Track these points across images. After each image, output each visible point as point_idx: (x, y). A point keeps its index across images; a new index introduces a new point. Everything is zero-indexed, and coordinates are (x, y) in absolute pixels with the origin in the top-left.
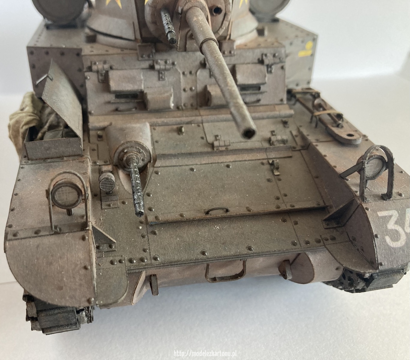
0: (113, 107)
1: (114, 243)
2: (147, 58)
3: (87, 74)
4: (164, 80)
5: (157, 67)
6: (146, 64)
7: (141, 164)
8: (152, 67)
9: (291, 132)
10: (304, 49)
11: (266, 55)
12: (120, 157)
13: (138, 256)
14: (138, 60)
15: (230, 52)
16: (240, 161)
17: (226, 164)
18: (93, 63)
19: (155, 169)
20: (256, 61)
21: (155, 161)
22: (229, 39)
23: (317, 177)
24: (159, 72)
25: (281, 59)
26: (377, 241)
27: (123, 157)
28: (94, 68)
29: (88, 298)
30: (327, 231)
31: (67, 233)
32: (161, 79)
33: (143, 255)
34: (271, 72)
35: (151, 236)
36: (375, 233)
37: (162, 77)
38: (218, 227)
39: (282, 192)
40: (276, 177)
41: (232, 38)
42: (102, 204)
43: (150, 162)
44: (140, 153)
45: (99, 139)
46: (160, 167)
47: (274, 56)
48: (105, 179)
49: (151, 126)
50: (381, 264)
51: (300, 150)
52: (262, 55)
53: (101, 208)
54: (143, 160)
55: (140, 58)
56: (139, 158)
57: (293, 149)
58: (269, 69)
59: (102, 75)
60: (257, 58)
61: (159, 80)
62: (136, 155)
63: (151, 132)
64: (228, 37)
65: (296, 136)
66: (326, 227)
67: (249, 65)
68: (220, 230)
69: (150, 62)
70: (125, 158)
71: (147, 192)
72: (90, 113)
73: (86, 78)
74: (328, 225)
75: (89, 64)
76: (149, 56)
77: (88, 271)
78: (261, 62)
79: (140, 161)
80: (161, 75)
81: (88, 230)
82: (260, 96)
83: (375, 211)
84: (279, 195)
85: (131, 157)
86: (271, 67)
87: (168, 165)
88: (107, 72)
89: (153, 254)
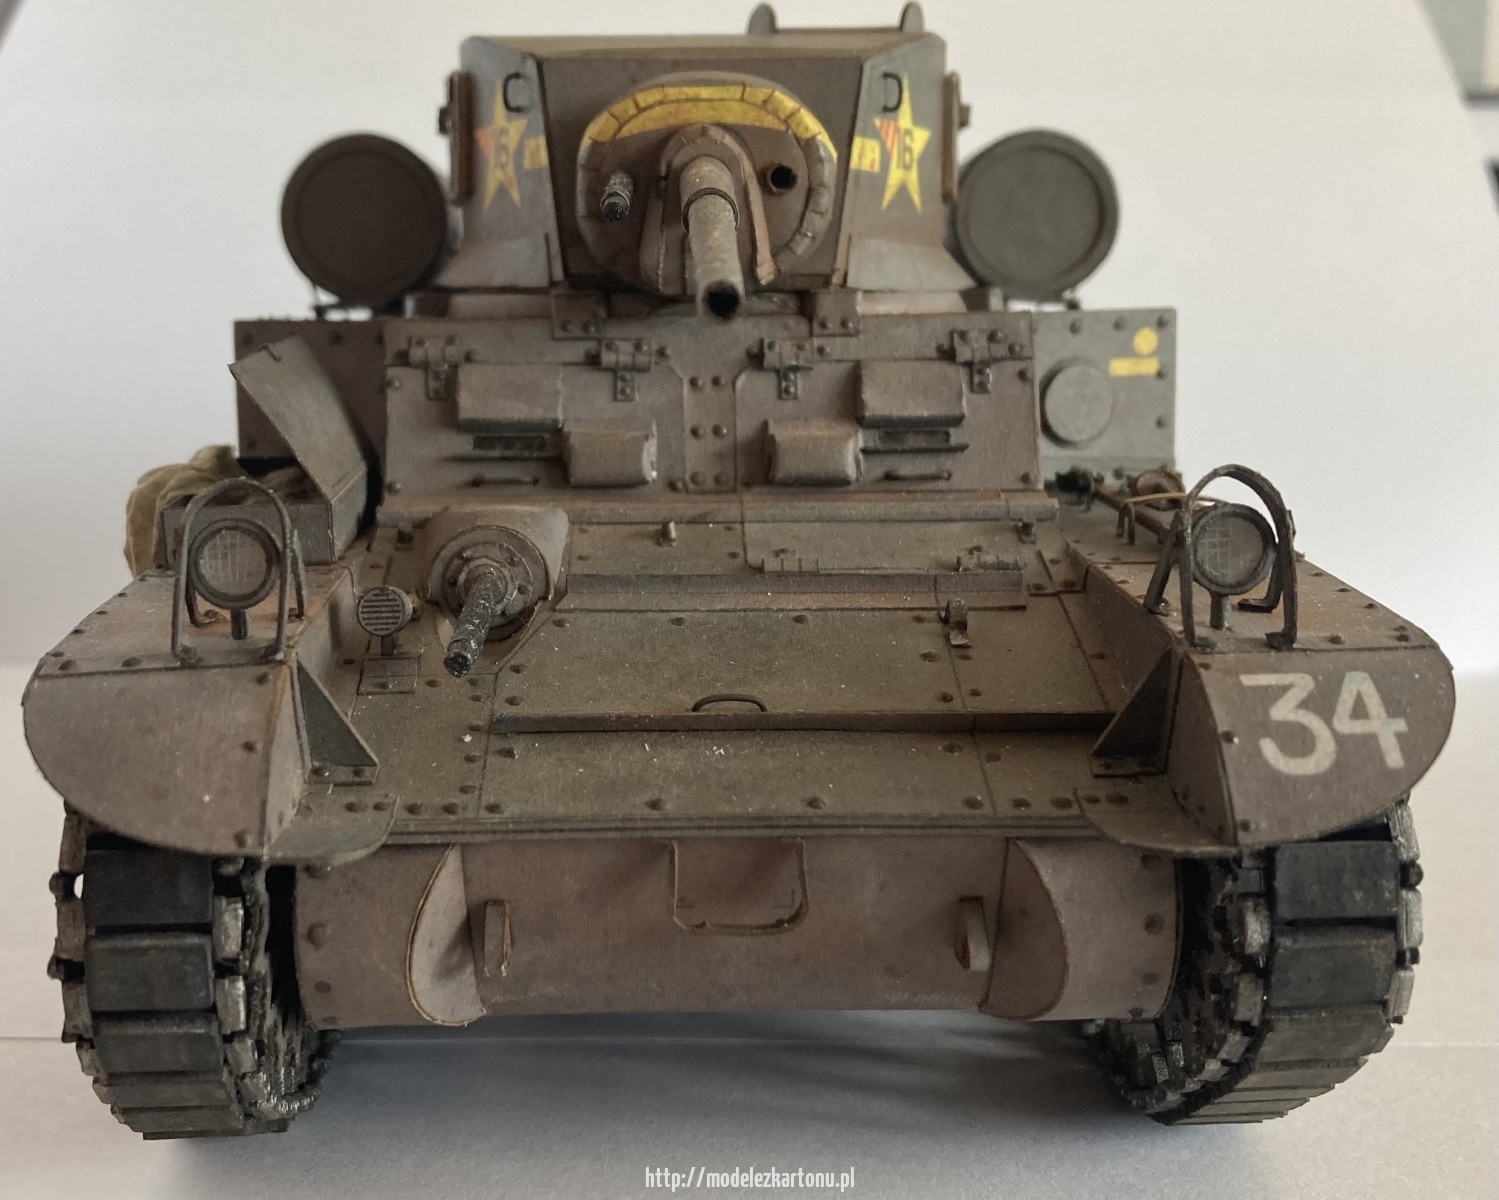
0: (467, 473)
2: (578, 332)
3: (392, 372)
4: (629, 399)
5: (608, 358)
6: (577, 351)
7: (514, 600)
8: (593, 361)
9: (1040, 555)
10: (1128, 351)
11: (963, 335)
12: (448, 575)
13: (439, 801)
14: (553, 338)
15: (844, 324)
16: (843, 610)
17: (794, 614)
18: (414, 340)
19: (558, 616)
20: (932, 352)
21: (561, 595)
22: (844, 284)
23: (1101, 656)
24: (614, 371)
25: (1017, 349)
27: (459, 571)
28: (417, 354)
30: (1101, 781)
32: (620, 397)
33: (457, 799)
34: (982, 388)
35: (493, 760)
36: (1222, 728)
37: (623, 391)
38: (722, 751)
39: (967, 686)
40: (954, 652)
41: (851, 283)
42: (363, 682)
43: (545, 598)
44: (512, 563)
45: (400, 545)
46: (572, 611)
47: (992, 337)
49: (572, 522)
50: (1245, 826)
51: (1056, 595)
52: (951, 334)
53: (358, 689)
54: (521, 590)
55: (559, 333)
56: (508, 578)
57: (1038, 591)
58: (977, 379)
59: (437, 376)
60: (933, 345)
61: (615, 398)
62: (497, 565)
63: (570, 534)
64: (836, 279)
65: (1053, 562)
66: (1102, 771)
67: (907, 364)
68: (726, 758)
69: (591, 345)
70: (462, 578)
71: (512, 662)
72: (391, 489)
73: (389, 384)
74: (1108, 766)
75: (403, 345)
76: (585, 327)
78: (947, 355)
79: (510, 588)
80: (620, 384)
81: (281, 663)
82: (947, 463)
83: (1233, 672)
84: (952, 691)
85: (481, 570)
86: (981, 372)
87: (600, 607)
88: (455, 367)
89: (489, 798)
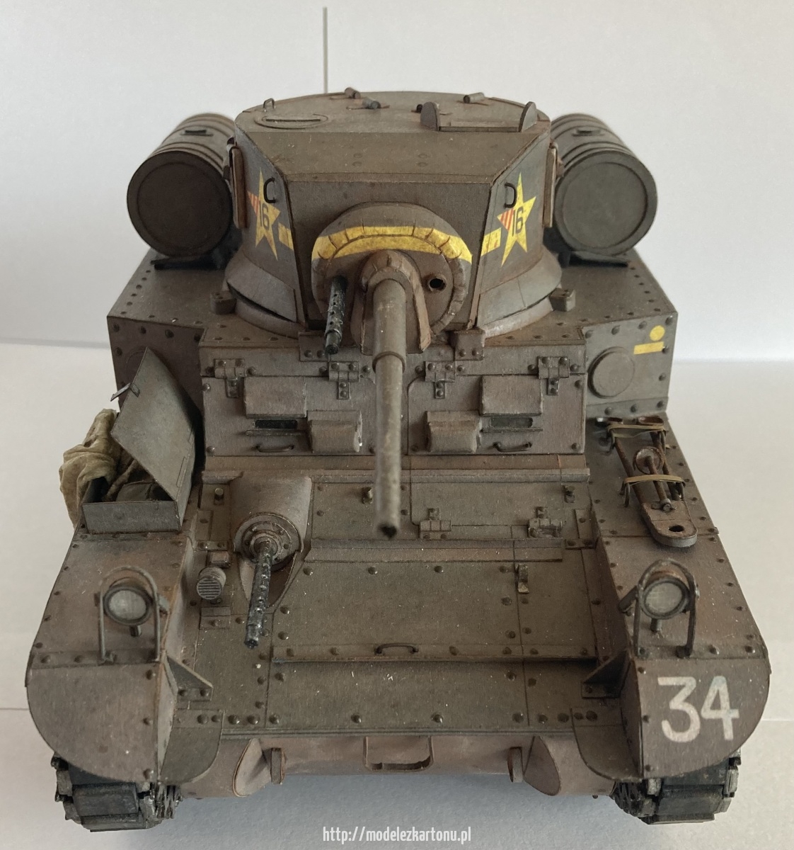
0: (252, 442)
1: (210, 688)
2: (315, 358)
3: (205, 381)
4: (346, 398)
5: (333, 375)
6: (314, 368)
7: (281, 553)
8: (324, 375)
9: (574, 512)
10: (646, 340)
11: (544, 360)
12: (245, 539)
13: (246, 713)
14: (300, 360)
15: (474, 353)
16: (463, 562)
17: (435, 565)
18: (217, 361)
19: (306, 565)
20: (525, 370)
21: (308, 548)
22: (475, 327)
23: (598, 603)
24: (338, 384)
25: (576, 368)
26: (646, 728)
27: (251, 539)
28: (219, 372)
29: (145, 769)
30: (585, 701)
31: (125, 664)
32: (340, 397)
33: (254, 712)
34: (553, 392)
35: (274, 683)
36: (643, 714)
37: (342, 393)
38: (392, 677)
39: (523, 625)
40: (519, 595)
41: (479, 325)
42: (202, 620)
43: (299, 550)
44: (279, 534)
45: (217, 501)
46: (314, 561)
47: (561, 361)
48: (205, 579)
49: (314, 483)
50: (648, 768)
51: (580, 549)
52: (538, 358)
53: (199, 626)
54: (286, 547)
55: (303, 358)
56: (278, 542)
57: (570, 545)
58: (550, 387)
59: (232, 383)
60: (527, 366)
61: (338, 398)
62: (272, 537)
63: (313, 493)
64: (470, 325)
65: (582, 521)
66: (585, 694)
67: (510, 378)
68: (393, 683)
69: (323, 365)
70: (252, 542)
71: (282, 605)
72: (209, 450)
73: (204, 388)
74: (590, 691)
75: (211, 364)
76: (319, 354)
77: (148, 727)
78: (534, 373)
79: (279, 548)
80: (340, 390)
81: (158, 663)
82: (529, 437)
83: (655, 676)
84: (516, 630)
85: (263, 540)
86: (553, 383)
87: (329, 559)
88: (243, 379)
89: (271, 712)
